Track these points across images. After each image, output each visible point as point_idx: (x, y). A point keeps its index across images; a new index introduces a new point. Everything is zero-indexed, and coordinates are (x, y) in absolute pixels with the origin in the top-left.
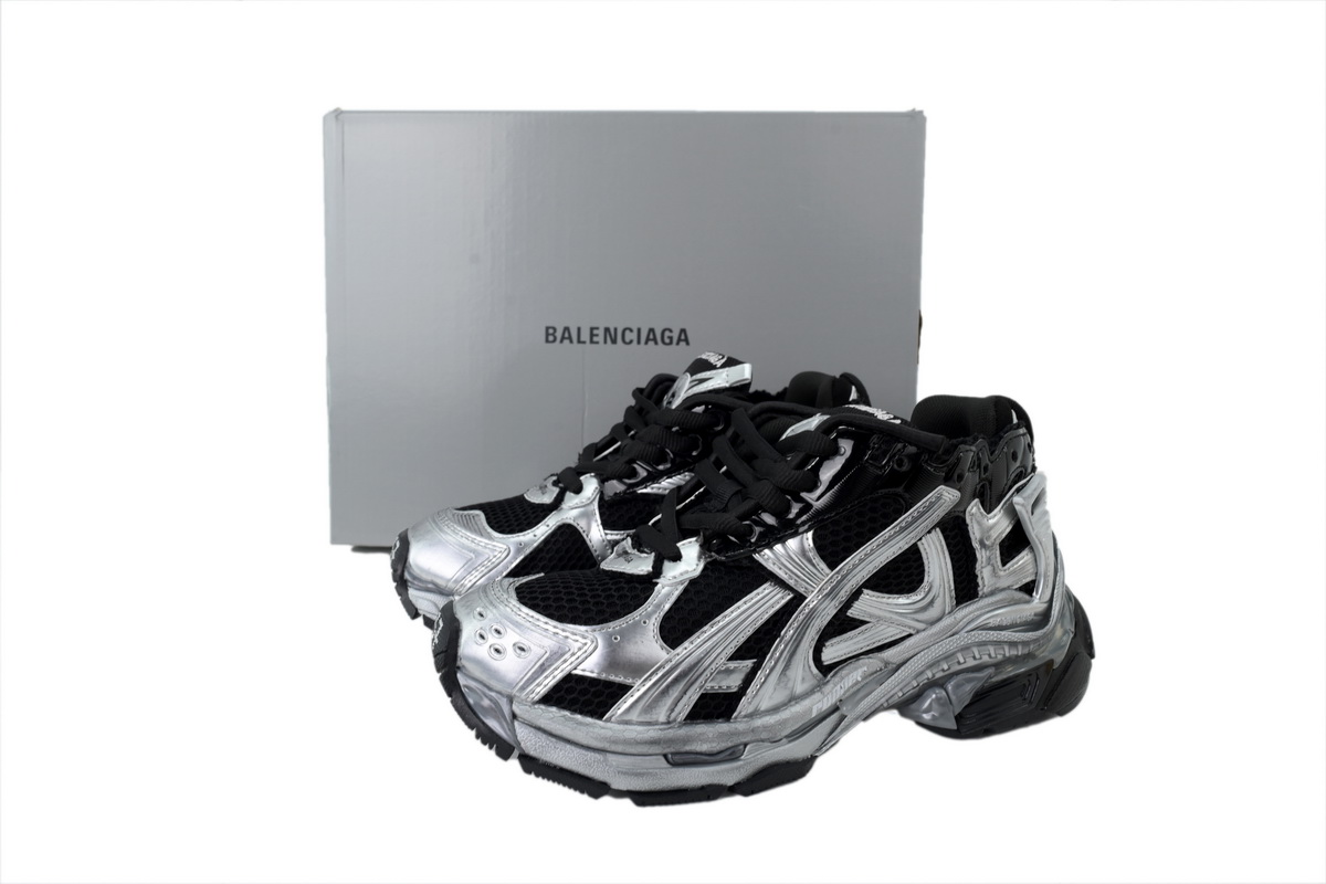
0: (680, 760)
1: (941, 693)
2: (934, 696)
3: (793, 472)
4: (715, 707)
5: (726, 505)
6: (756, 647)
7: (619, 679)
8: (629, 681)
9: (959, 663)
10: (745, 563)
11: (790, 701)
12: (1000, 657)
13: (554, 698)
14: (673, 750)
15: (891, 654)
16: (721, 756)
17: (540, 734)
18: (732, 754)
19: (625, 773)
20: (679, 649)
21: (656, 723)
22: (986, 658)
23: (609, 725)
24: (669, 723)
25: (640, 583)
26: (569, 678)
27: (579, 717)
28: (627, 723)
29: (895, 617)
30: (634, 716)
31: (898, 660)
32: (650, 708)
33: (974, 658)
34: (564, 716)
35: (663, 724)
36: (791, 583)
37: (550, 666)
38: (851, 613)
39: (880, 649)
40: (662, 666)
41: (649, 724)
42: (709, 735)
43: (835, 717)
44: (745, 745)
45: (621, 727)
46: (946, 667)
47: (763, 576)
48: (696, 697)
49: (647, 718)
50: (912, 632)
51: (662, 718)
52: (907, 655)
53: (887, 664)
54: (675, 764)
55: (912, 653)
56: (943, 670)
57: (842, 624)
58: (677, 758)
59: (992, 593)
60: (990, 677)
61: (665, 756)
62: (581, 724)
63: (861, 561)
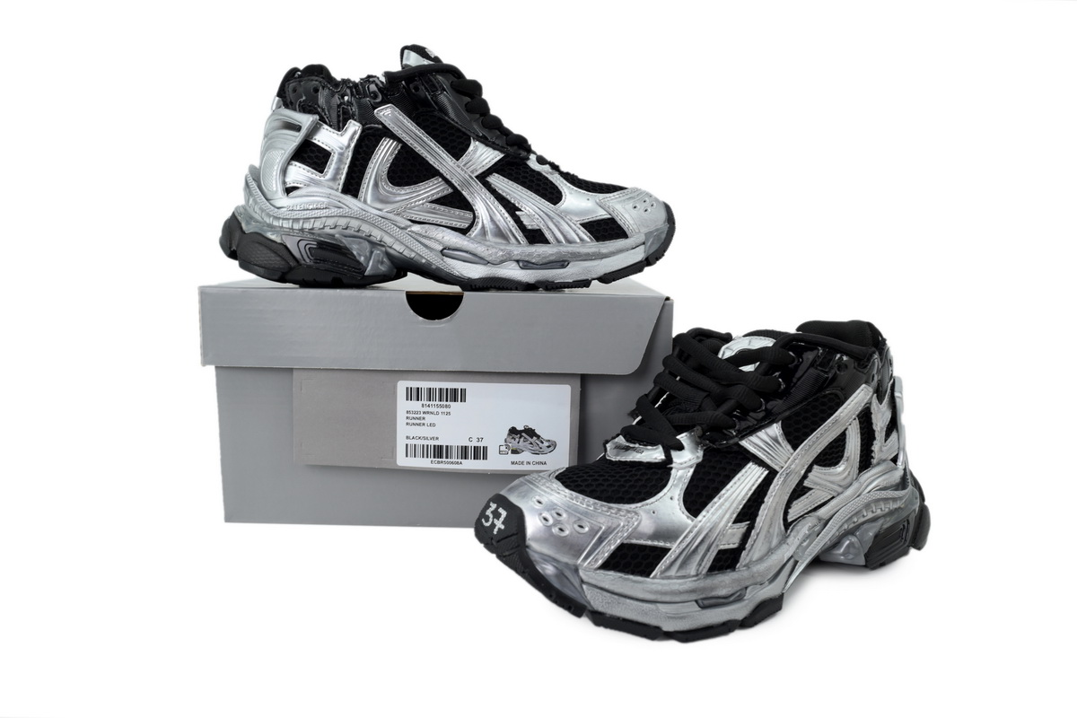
0: (707, 603)
1: (854, 539)
2: (848, 542)
3: (763, 377)
4: (726, 560)
5: (700, 406)
6: (748, 513)
7: (661, 544)
8: (668, 545)
9: (864, 516)
10: (735, 448)
11: (768, 552)
12: (887, 510)
13: (611, 564)
14: (704, 596)
15: (823, 512)
16: (732, 599)
17: (605, 593)
18: (738, 597)
19: (672, 618)
20: (700, 517)
21: (688, 577)
22: (879, 512)
23: (656, 581)
24: (697, 575)
25: (659, 469)
26: (622, 547)
27: (631, 577)
28: (669, 578)
29: (828, 484)
30: (673, 572)
31: (826, 517)
32: (684, 564)
33: (873, 512)
34: (621, 577)
35: (694, 576)
36: (768, 462)
37: (606, 538)
38: (806, 483)
39: (816, 509)
40: (690, 532)
41: (684, 577)
42: (725, 583)
43: (792, 561)
44: (746, 588)
45: (665, 582)
46: (855, 520)
47: (747, 457)
48: (715, 554)
49: (682, 573)
50: (835, 494)
51: (693, 572)
52: (832, 512)
53: (820, 519)
54: (704, 607)
55: (835, 510)
56: (854, 523)
57: (800, 491)
58: (706, 602)
59: (878, 464)
60: (882, 525)
61: (696, 601)
62: (635, 582)
63: (814, 443)
